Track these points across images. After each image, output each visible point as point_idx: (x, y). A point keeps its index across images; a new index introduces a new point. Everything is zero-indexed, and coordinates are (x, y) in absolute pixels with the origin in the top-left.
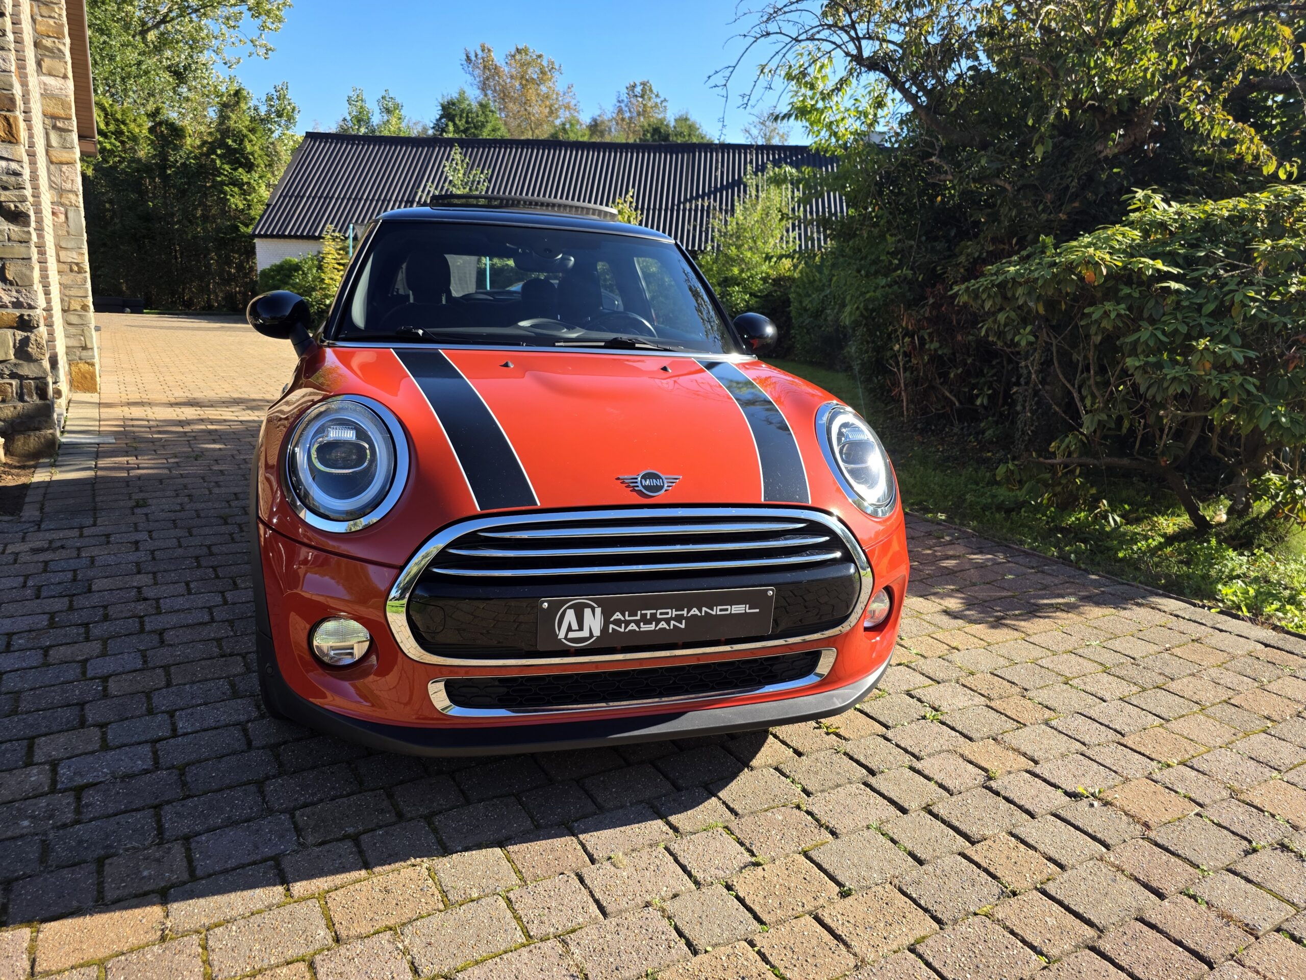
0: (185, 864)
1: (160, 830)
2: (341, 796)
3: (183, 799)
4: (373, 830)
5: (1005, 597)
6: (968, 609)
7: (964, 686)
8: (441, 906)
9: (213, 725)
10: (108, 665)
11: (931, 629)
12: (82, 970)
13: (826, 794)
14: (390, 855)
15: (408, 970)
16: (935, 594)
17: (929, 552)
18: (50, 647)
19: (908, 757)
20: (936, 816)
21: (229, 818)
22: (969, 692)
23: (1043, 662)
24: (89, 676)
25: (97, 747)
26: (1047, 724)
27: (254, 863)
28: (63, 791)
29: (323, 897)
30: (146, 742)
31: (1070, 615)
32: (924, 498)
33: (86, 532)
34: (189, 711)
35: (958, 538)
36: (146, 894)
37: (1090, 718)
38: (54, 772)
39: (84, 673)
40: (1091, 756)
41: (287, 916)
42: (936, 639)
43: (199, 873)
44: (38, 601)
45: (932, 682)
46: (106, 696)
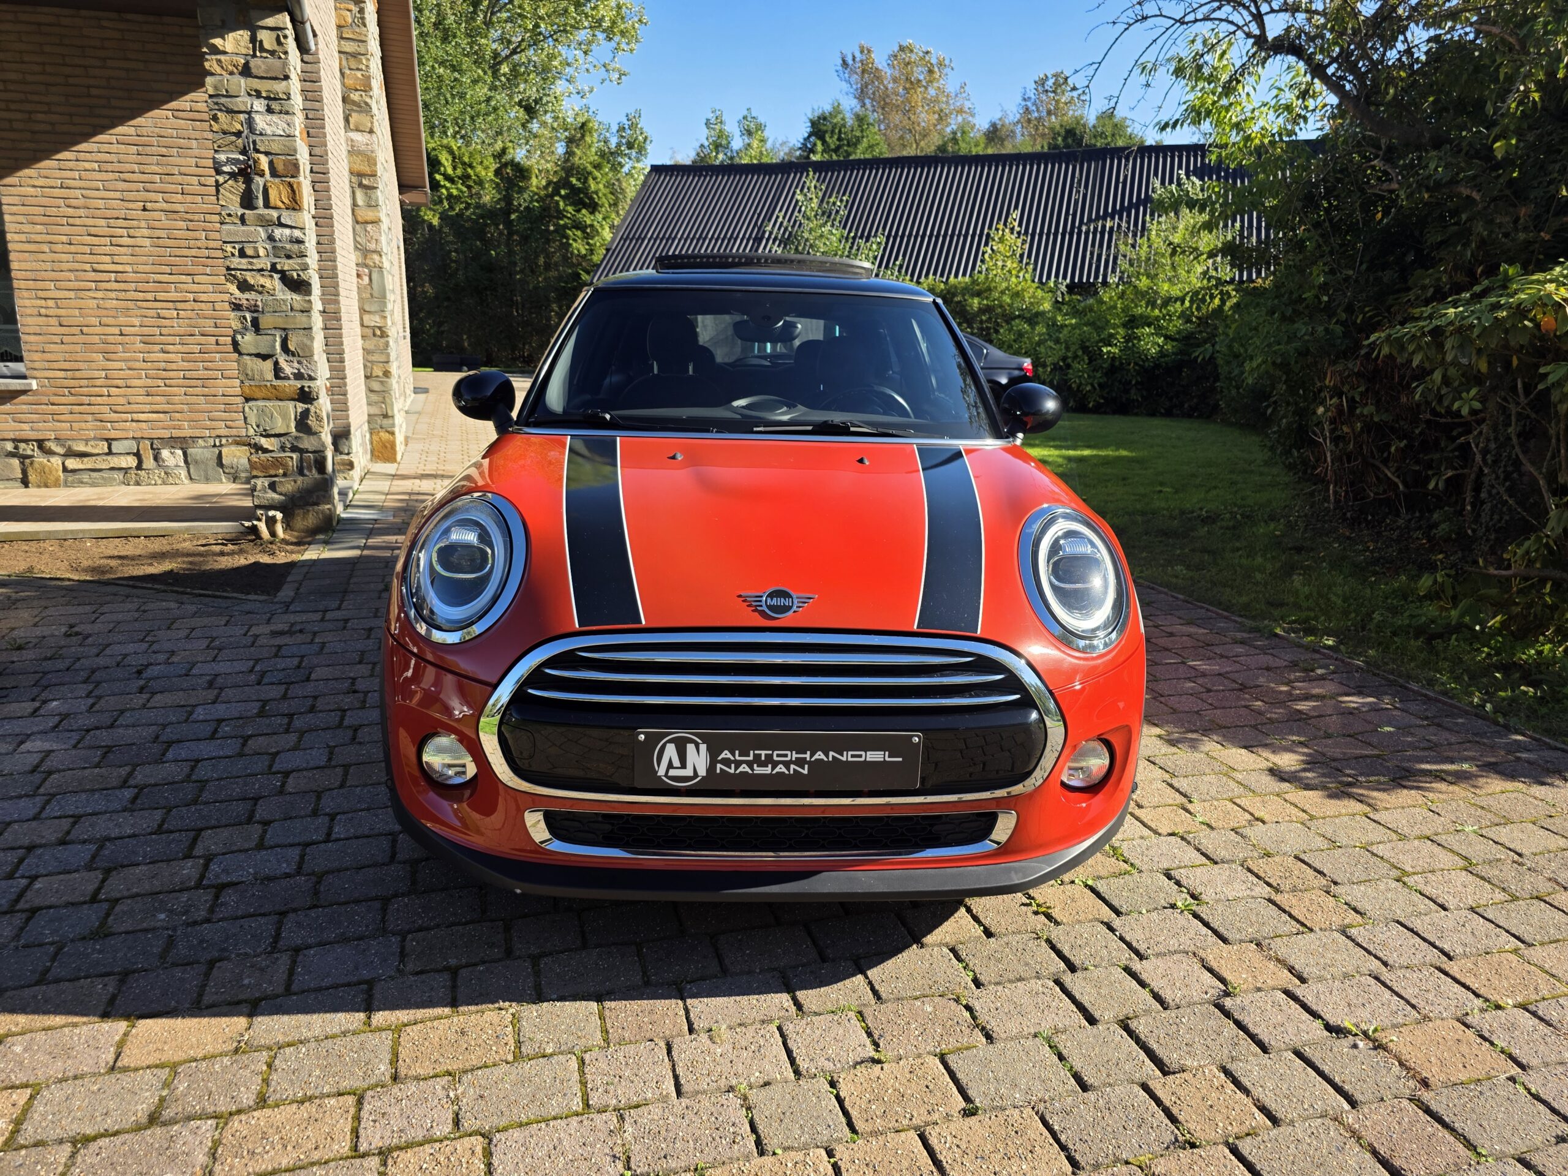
0: (285, 977)
1: (277, 937)
2: (459, 924)
3: (309, 908)
4: (476, 965)
5: (1367, 756)
6: (1304, 770)
7: (1249, 870)
8: (510, 1058)
9: (366, 833)
10: (296, 760)
11: (1238, 790)
12: (155, 1071)
13: (1000, 988)
14: (481, 995)
15: (450, 1121)
16: (1266, 746)
17: (1284, 688)
18: (250, 737)
19: (1127, 953)
20: (1131, 1033)
21: (343, 934)
22: (1253, 879)
23: (1379, 850)
24: (274, 770)
25: (253, 844)
26: (1344, 933)
27: (349, 985)
28: (206, 888)
29: (398, 1029)
30: (299, 844)
31: (1451, 788)
32: (1312, 614)
33: (329, 616)
34: (350, 815)
35: (1334, 672)
36: (239, 1003)
37: (1412, 930)
38: (206, 866)
39: (270, 766)
40: (1388, 982)
41: (357, 1045)
42: (1239, 806)
43: (295, 987)
44: (257, 687)
45: (1204, 860)
46: (281, 791)
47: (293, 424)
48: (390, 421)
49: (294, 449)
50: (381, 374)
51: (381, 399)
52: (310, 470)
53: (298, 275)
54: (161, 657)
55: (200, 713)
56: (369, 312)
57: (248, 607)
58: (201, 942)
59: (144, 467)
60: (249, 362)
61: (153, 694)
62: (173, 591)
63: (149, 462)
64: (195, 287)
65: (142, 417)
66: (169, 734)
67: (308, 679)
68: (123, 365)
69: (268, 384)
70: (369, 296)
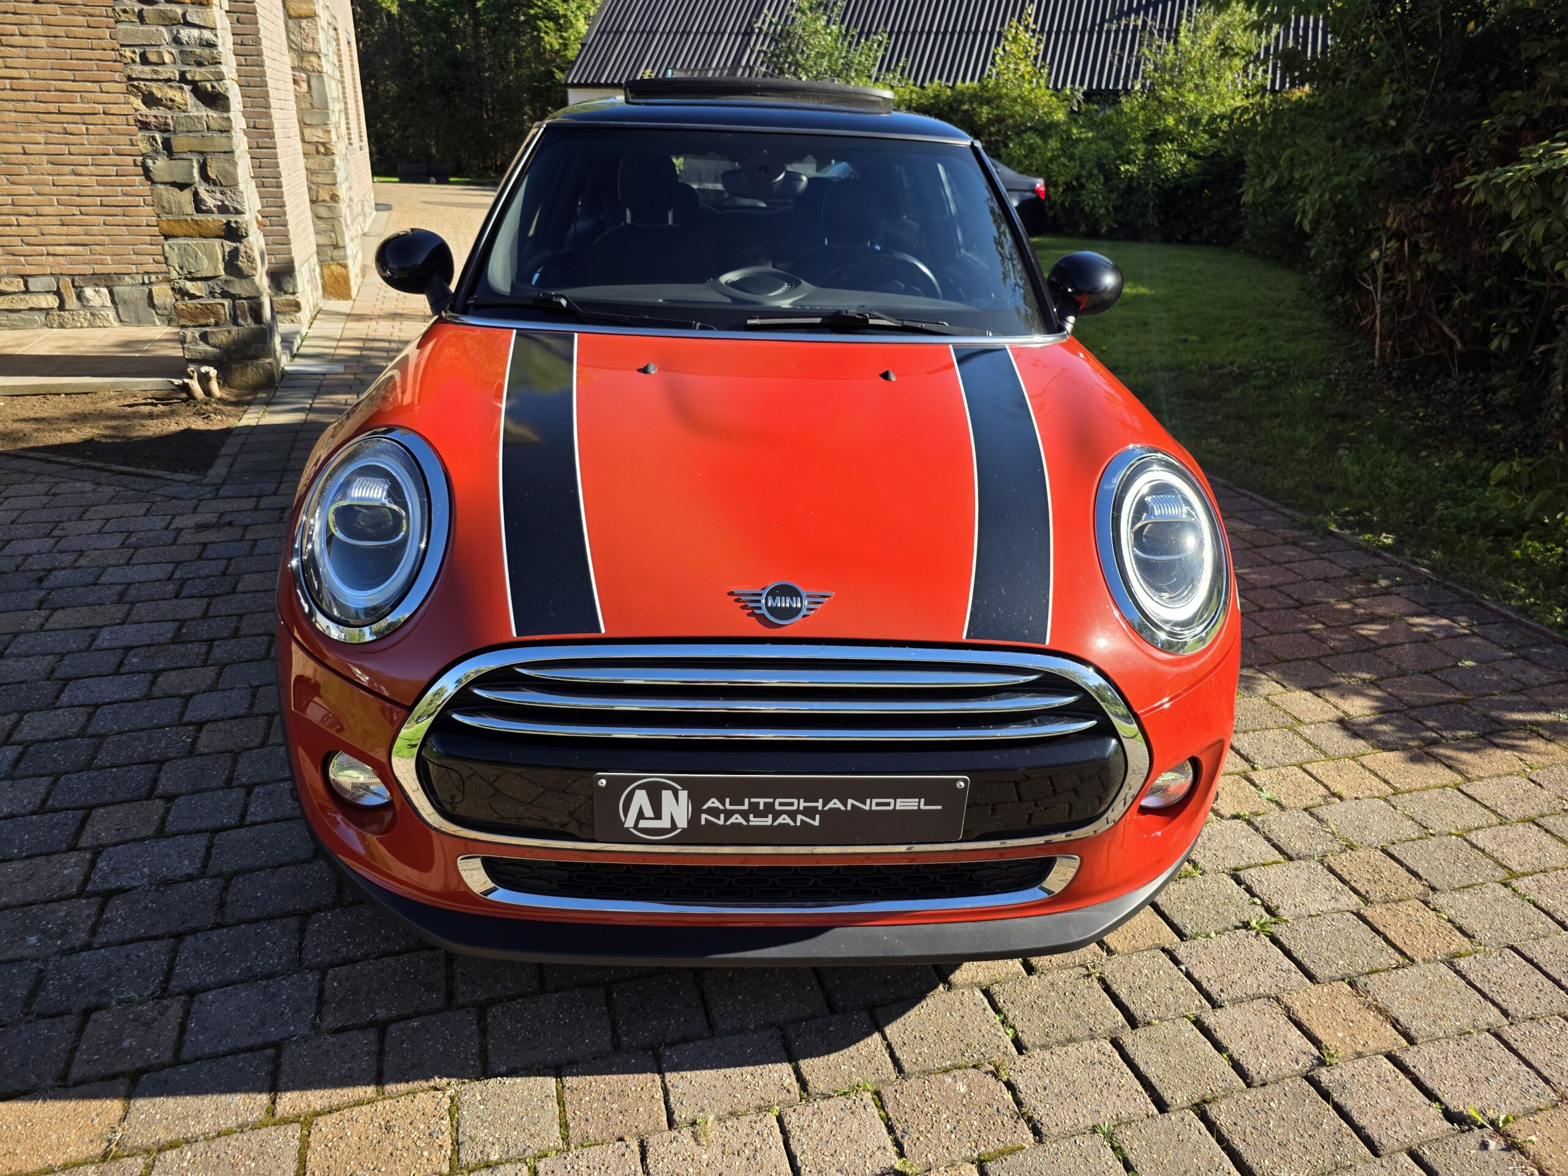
0: (174, 1035)
1: (169, 974)
2: (391, 954)
3: (212, 929)
4: (409, 1018)
5: (1450, 702)
6: (1380, 721)
7: (1331, 870)
8: (446, 1168)
10: (211, 705)
11: (1308, 752)
13: (1047, 1054)
14: (413, 1066)
16: (1333, 687)
17: (1346, 606)
18: (162, 671)
19: (1199, 999)
20: (1211, 1126)
21: (250, 968)
22: (1336, 883)
23: (1478, 838)
24: (185, 720)
25: (151, 830)
26: (1451, 965)
27: (250, 1049)
28: (89, 896)
29: (307, 1121)
30: (206, 830)
31: (1551, 747)
32: (1365, 503)
33: (265, 502)
34: (270, 787)
35: (1399, 585)
36: (114, 1077)
37: (1530, 961)
38: (93, 863)
39: (182, 714)
40: (1512, 1041)
41: (256, 1147)
42: (1310, 775)
43: (185, 1054)
44: (175, 601)
45: (1279, 857)
46: (191, 752)
47: (221, 266)
48: (342, 252)
49: (225, 294)
50: (328, 198)
51: (330, 227)
52: (245, 320)
53: (213, 87)
54: (68, 558)
55: (105, 639)
56: (310, 125)
57: (171, 491)
58: (77, 979)
59: (67, 307)
60: (164, 193)
61: (54, 610)
62: (89, 467)
63: (72, 302)
64: (104, 97)
65: (59, 250)
66: (66, 668)
67: (234, 591)
68: (30, 189)
69: (189, 218)
70: (308, 106)
